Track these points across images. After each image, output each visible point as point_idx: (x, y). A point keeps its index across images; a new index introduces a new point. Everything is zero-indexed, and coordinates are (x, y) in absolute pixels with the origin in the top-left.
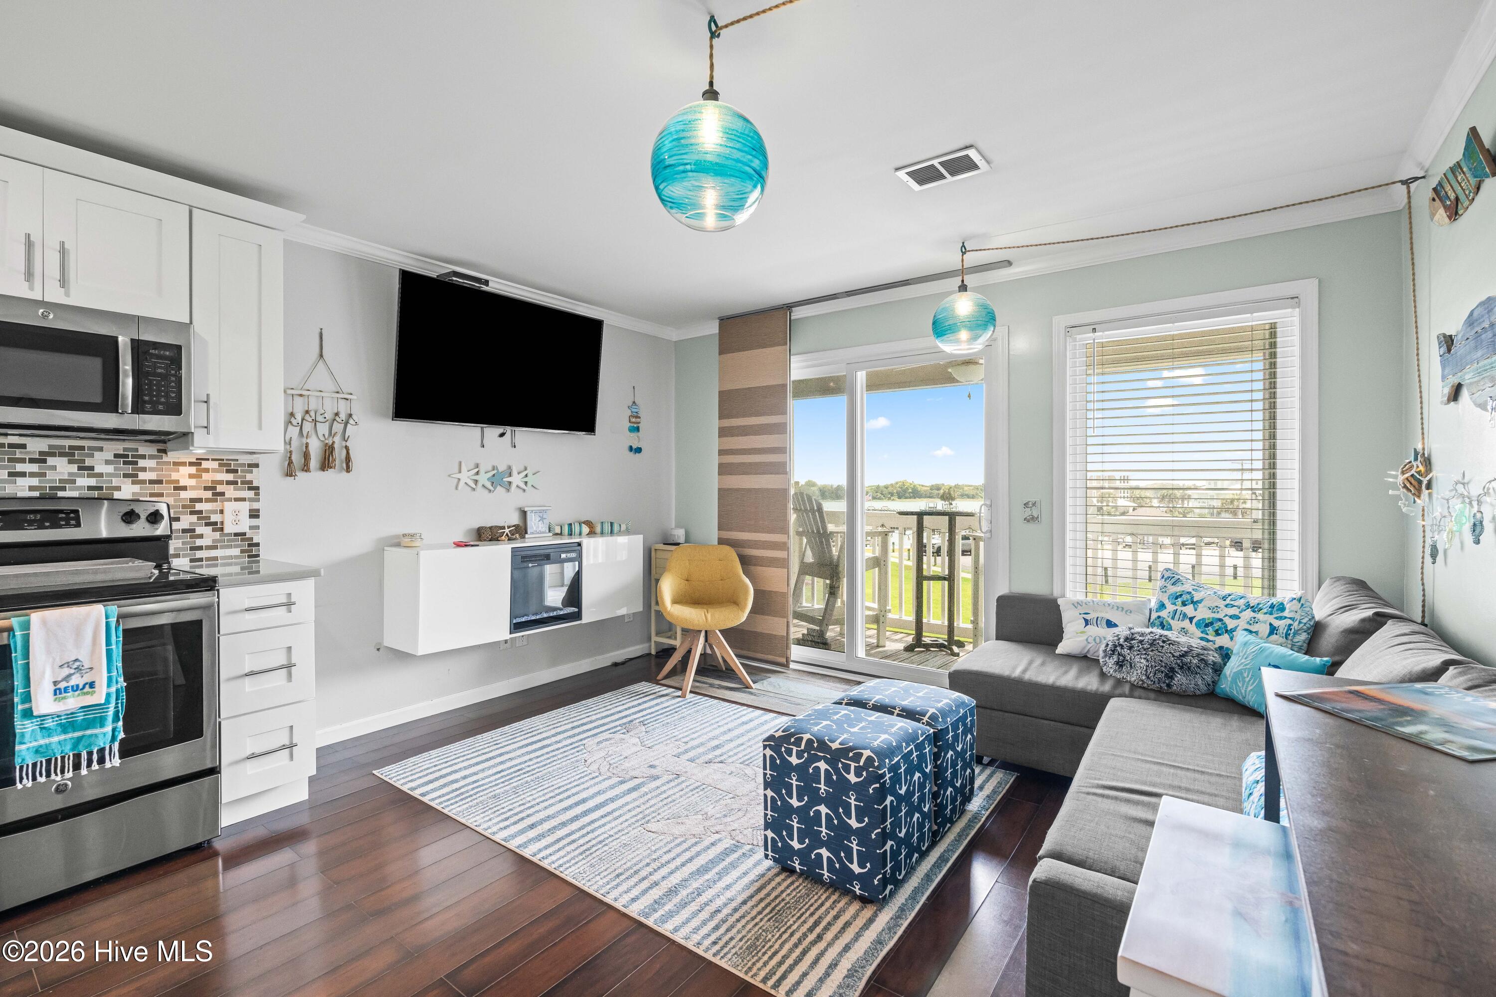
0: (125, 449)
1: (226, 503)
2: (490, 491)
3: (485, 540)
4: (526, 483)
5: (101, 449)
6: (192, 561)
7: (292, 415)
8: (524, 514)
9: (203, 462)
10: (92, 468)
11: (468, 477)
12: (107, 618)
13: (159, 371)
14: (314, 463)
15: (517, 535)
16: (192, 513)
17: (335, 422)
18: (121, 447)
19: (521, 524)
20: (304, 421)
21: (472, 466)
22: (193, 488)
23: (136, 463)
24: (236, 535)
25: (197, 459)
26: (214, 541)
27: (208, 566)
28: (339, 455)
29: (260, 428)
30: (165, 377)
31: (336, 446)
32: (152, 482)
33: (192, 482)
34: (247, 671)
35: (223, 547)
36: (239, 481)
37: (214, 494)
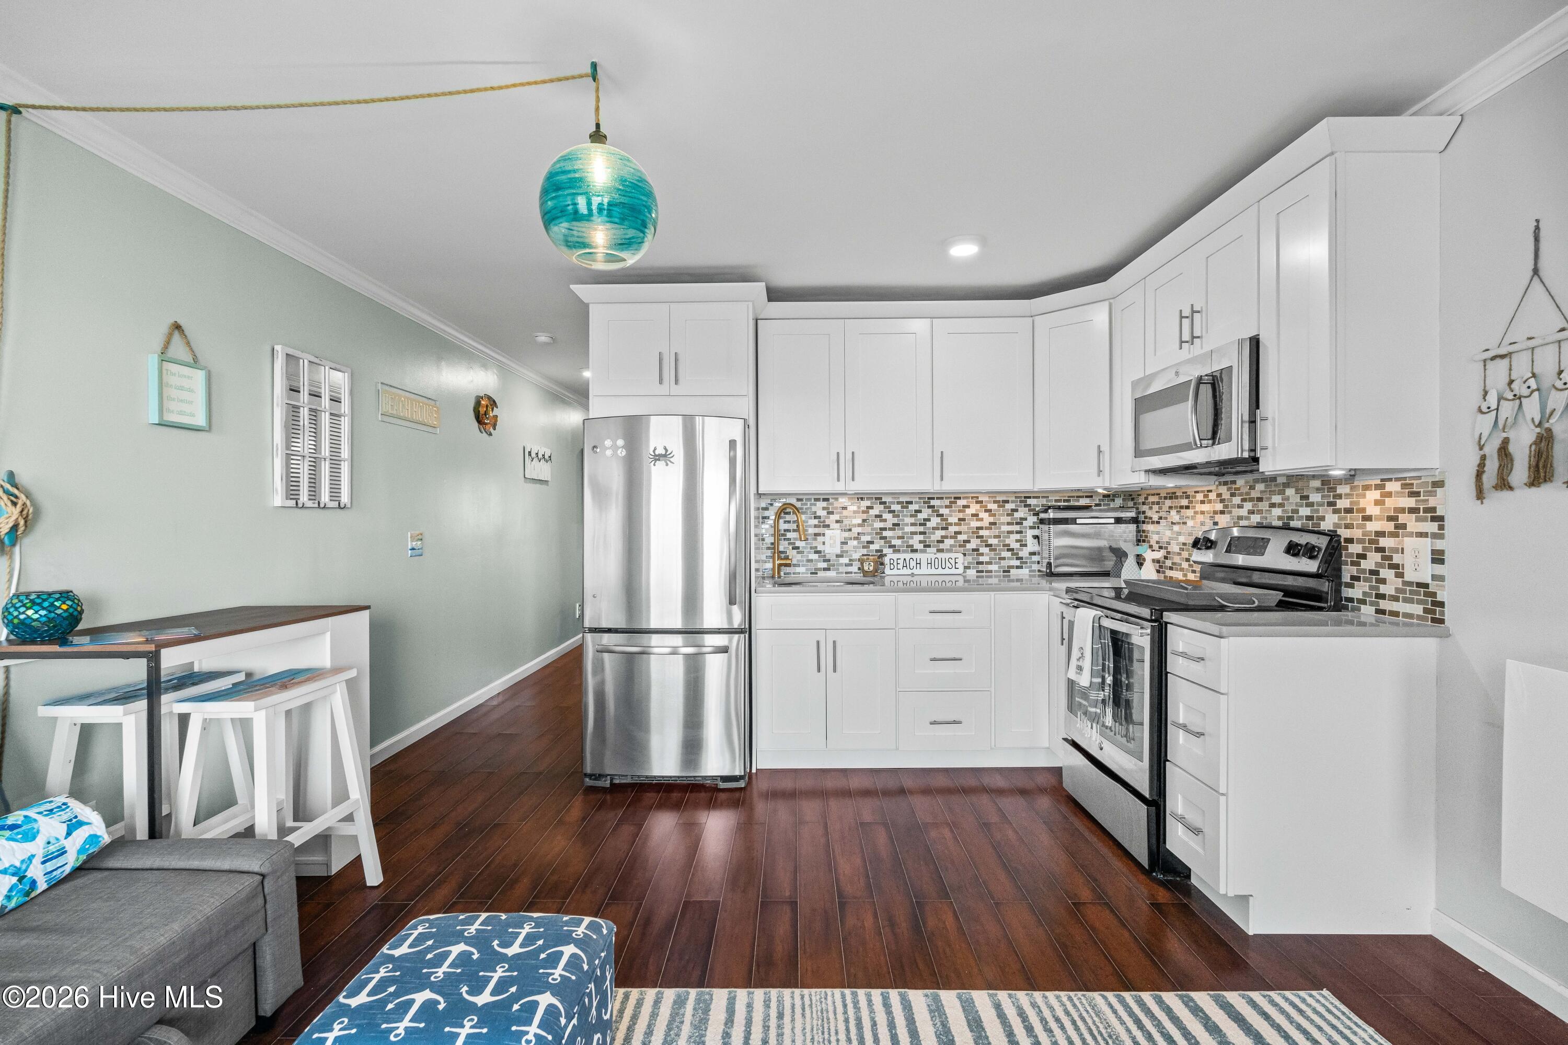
1: (1407, 539)
6: (1376, 612)
16: (1377, 550)
22: (1378, 518)
24: (1419, 585)
25: (1381, 480)
26: (1396, 590)
32: (1349, 511)
33: (1377, 510)
35: (1406, 600)
36: (1421, 507)
37: (1396, 527)
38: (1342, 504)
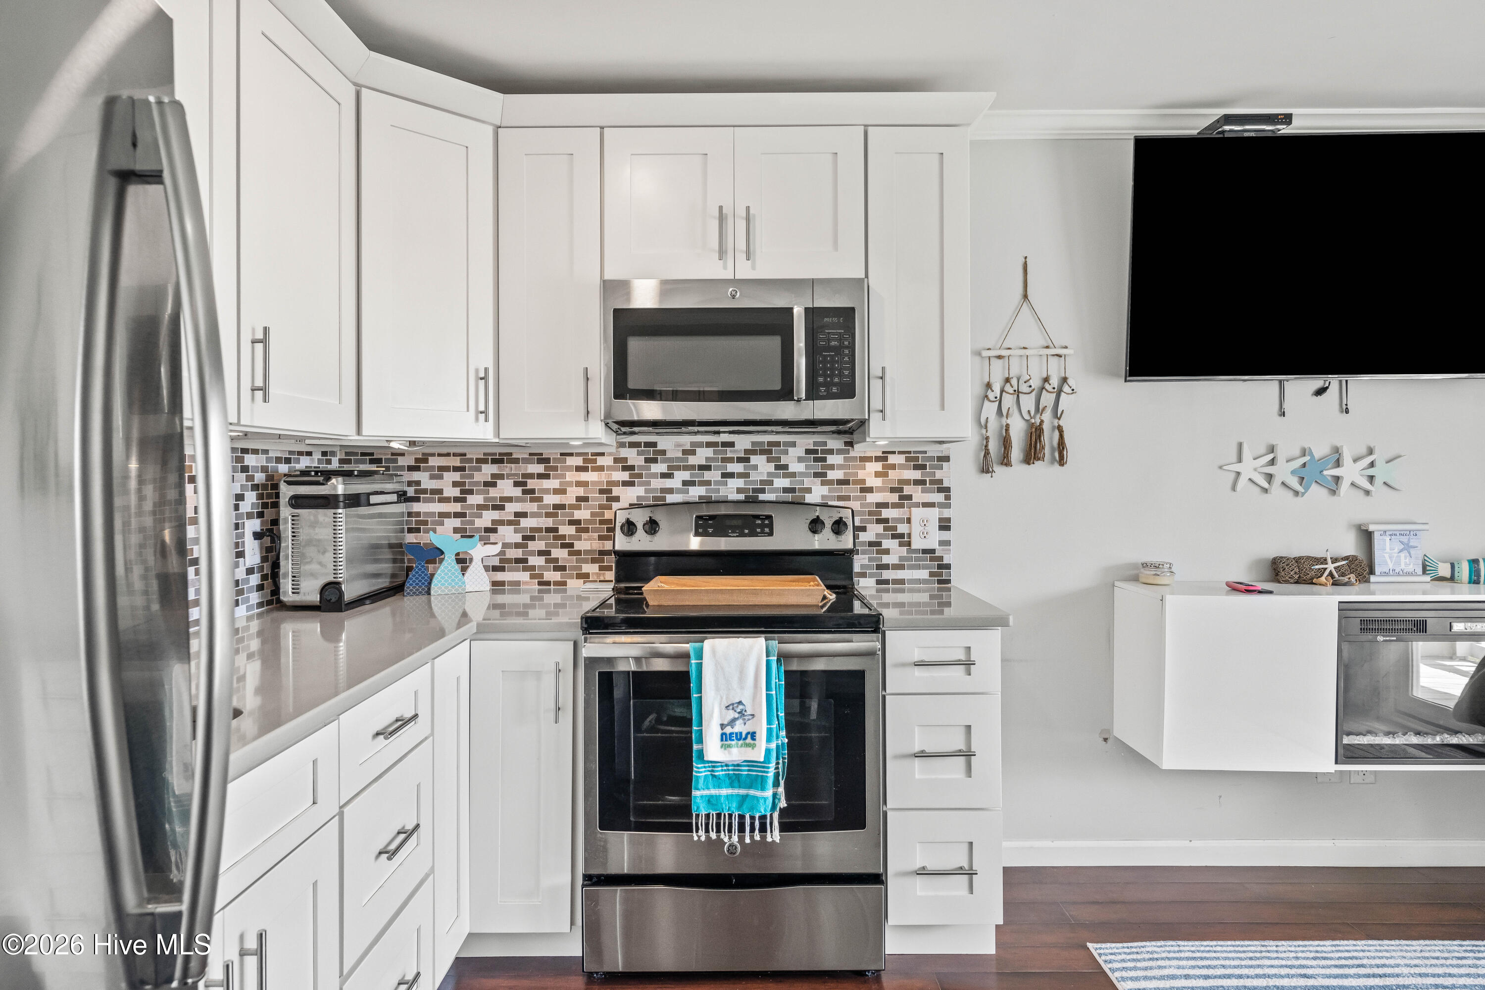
0: (815, 443)
1: (913, 509)
2: (1296, 493)
3: (1287, 582)
4: (1371, 478)
5: (793, 444)
6: (879, 582)
7: (989, 386)
8: (1367, 537)
9: (890, 456)
10: (786, 467)
11: (1255, 470)
12: (768, 656)
13: (833, 343)
14: (1016, 453)
15: (1353, 577)
16: (879, 521)
17: (1044, 391)
18: (811, 441)
19: (1361, 556)
20: (1004, 394)
21: (1263, 450)
22: (880, 490)
23: (824, 459)
24: (925, 551)
25: (884, 452)
26: (901, 559)
27: (895, 591)
28: (1049, 439)
29: (943, 407)
30: (838, 350)
31: (1046, 427)
32: (841, 482)
33: (877, 482)
34: (917, 749)
35: (912, 567)
36: (928, 480)
37: (901, 498)
38: (832, 475)
